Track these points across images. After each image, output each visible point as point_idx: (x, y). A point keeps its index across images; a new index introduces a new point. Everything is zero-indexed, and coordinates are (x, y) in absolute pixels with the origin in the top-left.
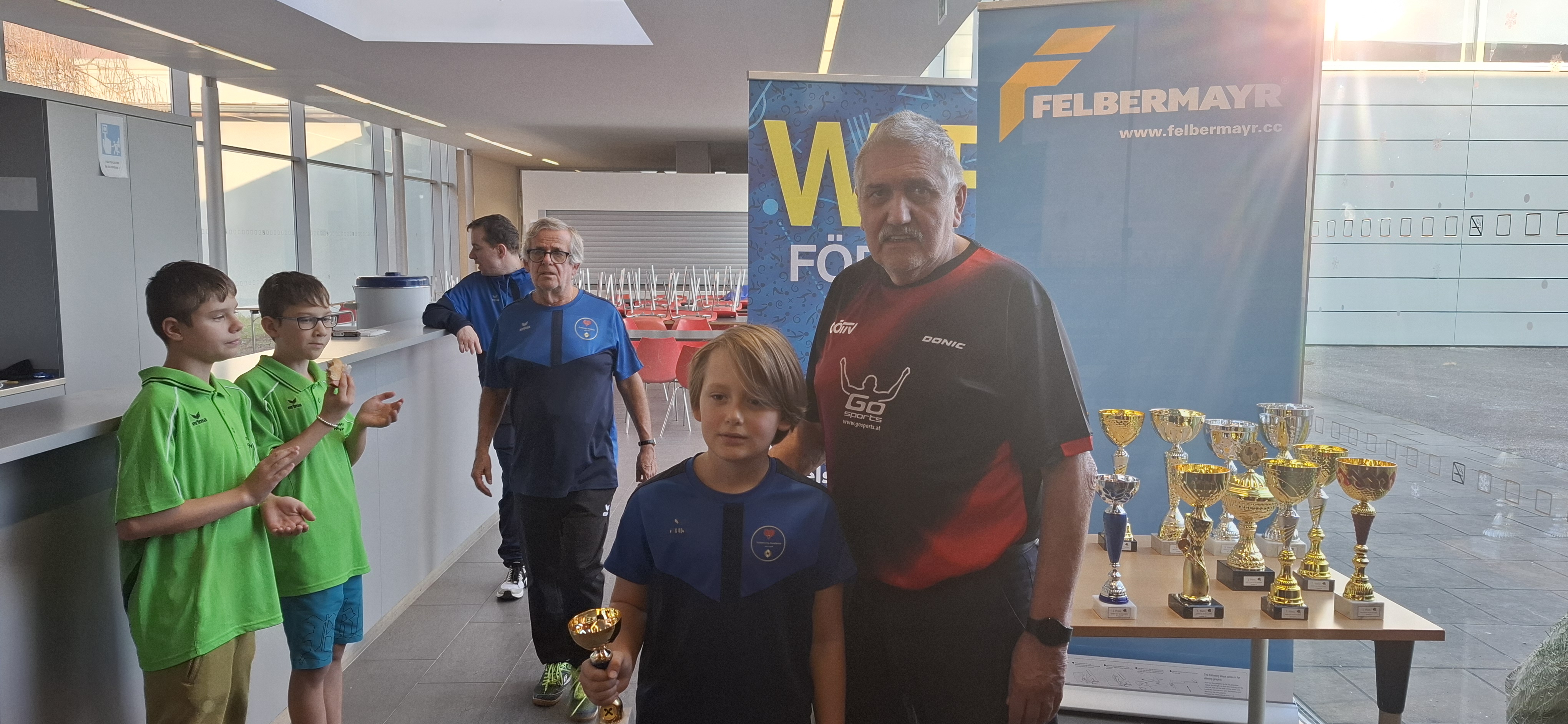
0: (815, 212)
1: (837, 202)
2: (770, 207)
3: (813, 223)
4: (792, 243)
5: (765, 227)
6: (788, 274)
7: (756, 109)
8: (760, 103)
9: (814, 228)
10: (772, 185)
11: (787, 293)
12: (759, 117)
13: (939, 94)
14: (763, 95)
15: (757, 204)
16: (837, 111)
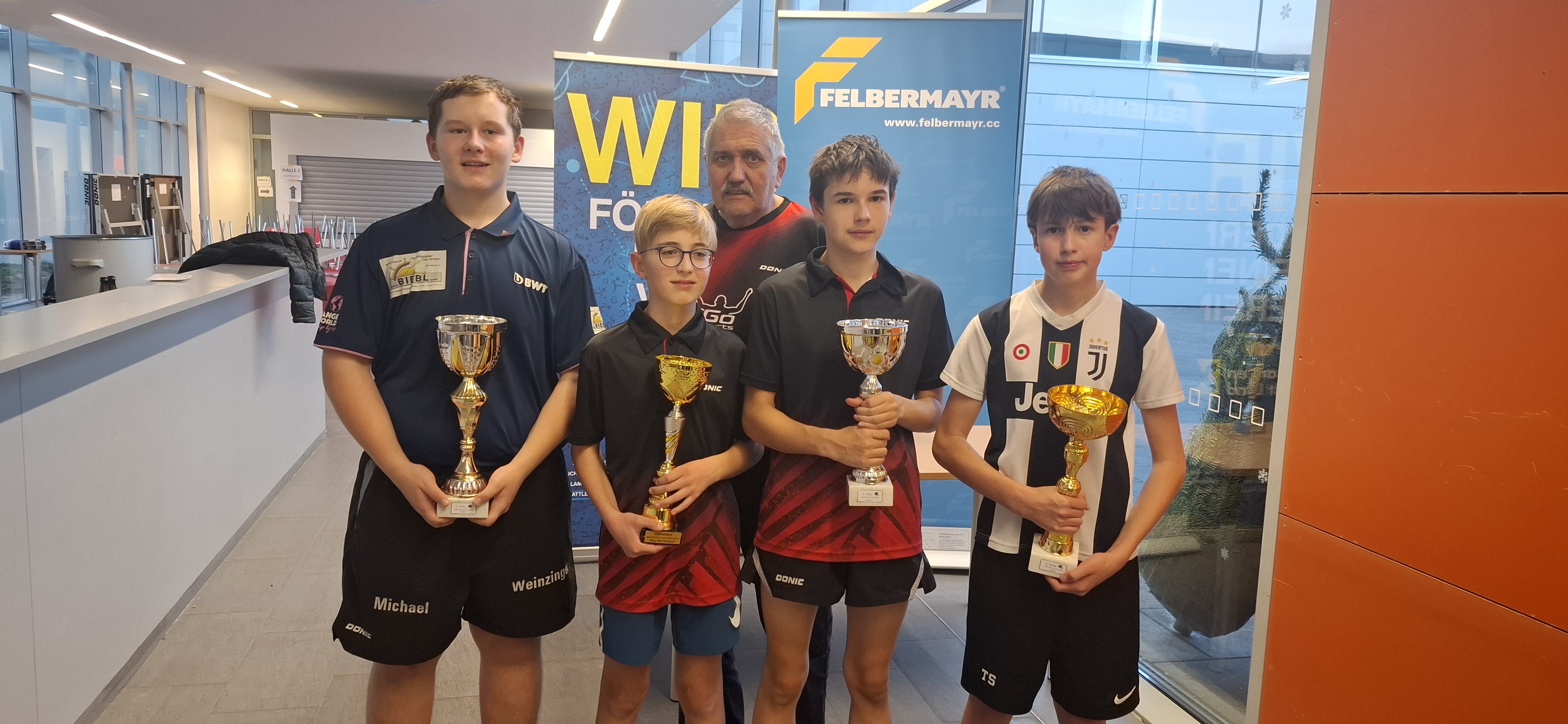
0: (611, 172)
1: (630, 164)
2: (573, 166)
3: (609, 180)
4: (591, 197)
5: (567, 183)
6: (588, 223)
7: (561, 83)
8: (564, 79)
9: (610, 185)
10: (574, 148)
11: (587, 239)
12: (563, 90)
13: (715, 79)
14: (566, 72)
15: (561, 163)
16: (630, 89)
